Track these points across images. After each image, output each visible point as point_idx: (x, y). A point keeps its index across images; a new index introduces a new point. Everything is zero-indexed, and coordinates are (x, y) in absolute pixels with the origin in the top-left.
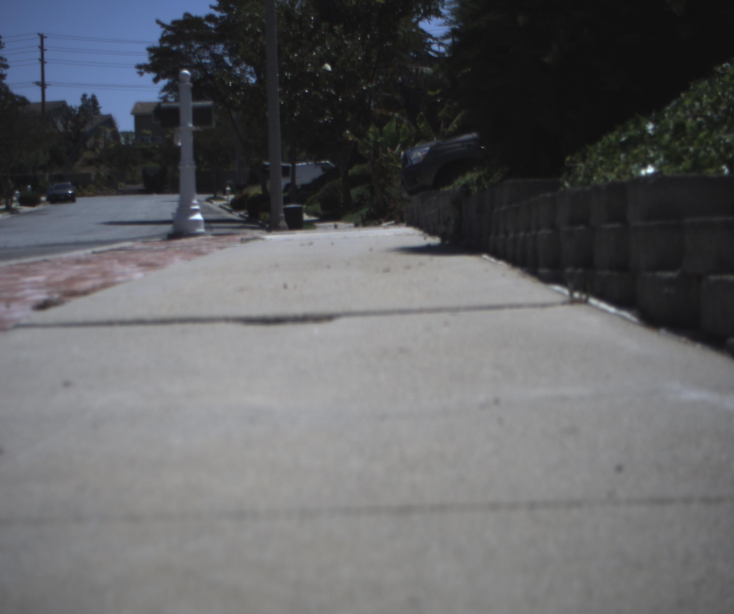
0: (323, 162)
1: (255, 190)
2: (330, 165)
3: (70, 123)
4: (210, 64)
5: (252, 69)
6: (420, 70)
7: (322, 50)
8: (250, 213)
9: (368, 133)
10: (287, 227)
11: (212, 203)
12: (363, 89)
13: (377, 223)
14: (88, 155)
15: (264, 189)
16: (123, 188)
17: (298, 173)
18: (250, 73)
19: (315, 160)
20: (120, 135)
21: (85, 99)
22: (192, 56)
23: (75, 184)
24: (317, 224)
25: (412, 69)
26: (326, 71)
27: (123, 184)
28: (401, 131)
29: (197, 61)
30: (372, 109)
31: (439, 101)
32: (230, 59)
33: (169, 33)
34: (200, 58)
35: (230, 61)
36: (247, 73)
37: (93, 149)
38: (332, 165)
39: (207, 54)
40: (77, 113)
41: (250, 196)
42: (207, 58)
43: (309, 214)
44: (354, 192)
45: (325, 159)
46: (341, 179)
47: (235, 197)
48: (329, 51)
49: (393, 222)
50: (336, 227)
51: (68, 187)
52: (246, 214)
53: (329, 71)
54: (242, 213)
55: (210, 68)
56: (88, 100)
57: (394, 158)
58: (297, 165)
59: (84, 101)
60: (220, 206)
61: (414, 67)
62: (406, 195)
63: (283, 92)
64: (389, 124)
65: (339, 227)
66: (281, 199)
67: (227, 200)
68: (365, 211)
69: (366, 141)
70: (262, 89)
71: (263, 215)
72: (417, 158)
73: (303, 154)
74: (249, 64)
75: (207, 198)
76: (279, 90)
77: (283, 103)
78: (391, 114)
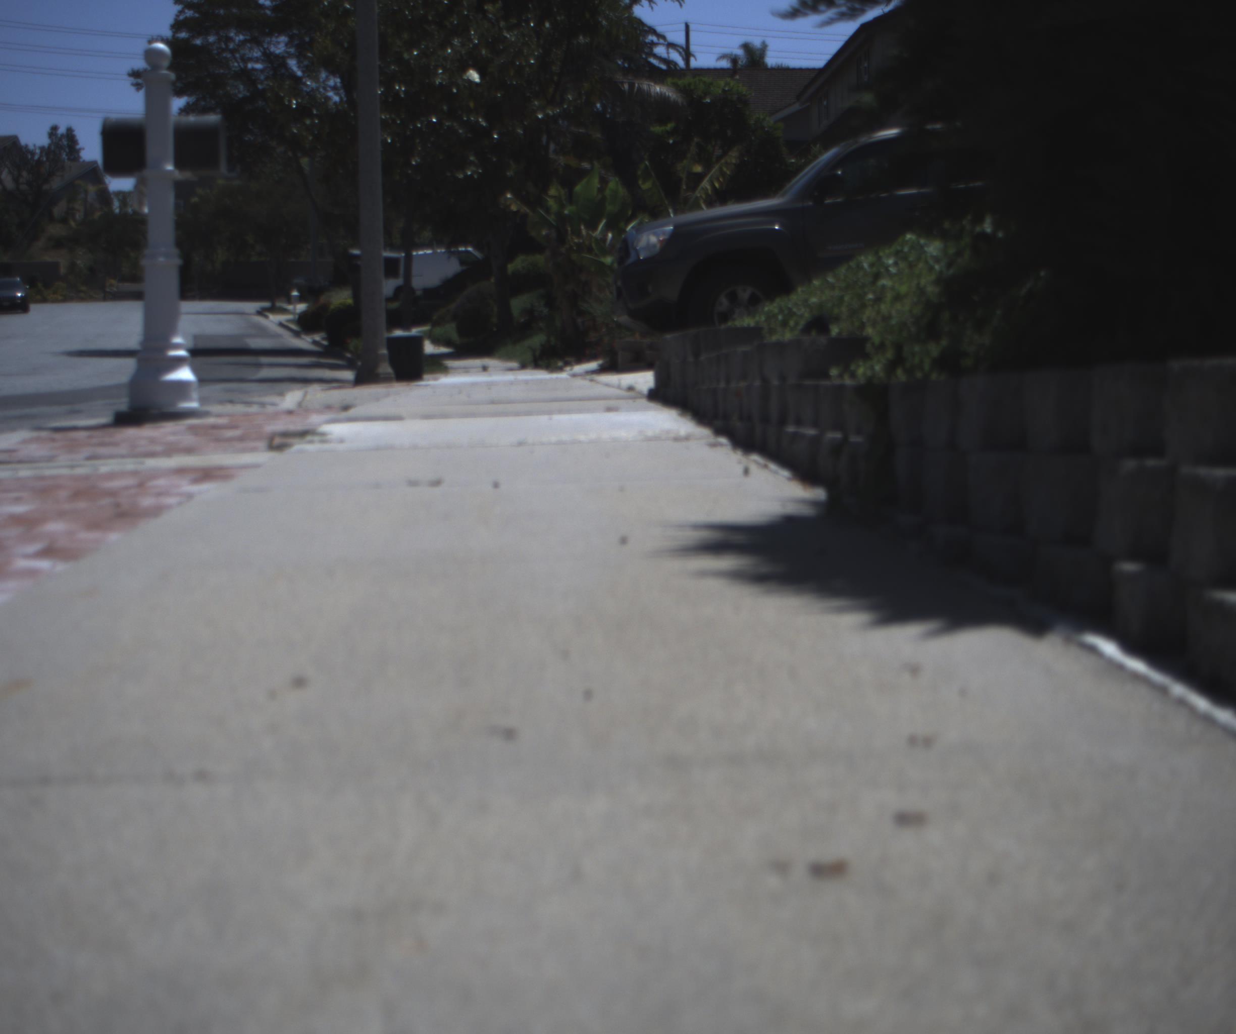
0: (462, 249)
1: (341, 298)
2: (474, 255)
3: (25, 174)
4: (262, 71)
5: (338, 80)
6: (636, 85)
7: (463, 45)
8: (329, 338)
9: (548, 199)
10: (393, 376)
11: (266, 317)
12: (538, 117)
13: (560, 364)
14: (55, 230)
15: (356, 296)
16: (115, 289)
17: (416, 268)
18: (334, 88)
19: (448, 247)
20: (112, 196)
21: (56, 135)
22: (229, 55)
23: (31, 282)
24: (450, 363)
25: (622, 83)
26: (471, 82)
27: (113, 282)
28: (608, 192)
29: (239, 66)
30: (552, 156)
31: (671, 141)
32: (299, 62)
33: (189, 13)
34: (245, 60)
35: (299, 67)
36: (329, 89)
37: (64, 221)
38: (478, 254)
39: (257, 53)
40: (36, 157)
41: (332, 307)
42: (257, 60)
43: (436, 341)
44: (518, 304)
45: (465, 243)
46: (493, 280)
47: (308, 307)
48: (476, 46)
49: (593, 365)
50: (485, 369)
51: (16, 287)
52: (324, 339)
53: (476, 84)
54: (317, 337)
55: (262, 77)
56: (59, 136)
57: (593, 245)
58: (414, 253)
59: (54, 137)
60: (281, 325)
61: (625, 81)
62: (624, 319)
63: (390, 122)
64: (584, 181)
65: (490, 369)
66: (382, 319)
67: (293, 313)
68: (538, 340)
69: (543, 213)
70: (352, 114)
71: (353, 343)
72: (649, 246)
73: (427, 234)
74: (333, 72)
75: (259, 309)
76: (383, 117)
77: (389, 141)
78: (586, 165)
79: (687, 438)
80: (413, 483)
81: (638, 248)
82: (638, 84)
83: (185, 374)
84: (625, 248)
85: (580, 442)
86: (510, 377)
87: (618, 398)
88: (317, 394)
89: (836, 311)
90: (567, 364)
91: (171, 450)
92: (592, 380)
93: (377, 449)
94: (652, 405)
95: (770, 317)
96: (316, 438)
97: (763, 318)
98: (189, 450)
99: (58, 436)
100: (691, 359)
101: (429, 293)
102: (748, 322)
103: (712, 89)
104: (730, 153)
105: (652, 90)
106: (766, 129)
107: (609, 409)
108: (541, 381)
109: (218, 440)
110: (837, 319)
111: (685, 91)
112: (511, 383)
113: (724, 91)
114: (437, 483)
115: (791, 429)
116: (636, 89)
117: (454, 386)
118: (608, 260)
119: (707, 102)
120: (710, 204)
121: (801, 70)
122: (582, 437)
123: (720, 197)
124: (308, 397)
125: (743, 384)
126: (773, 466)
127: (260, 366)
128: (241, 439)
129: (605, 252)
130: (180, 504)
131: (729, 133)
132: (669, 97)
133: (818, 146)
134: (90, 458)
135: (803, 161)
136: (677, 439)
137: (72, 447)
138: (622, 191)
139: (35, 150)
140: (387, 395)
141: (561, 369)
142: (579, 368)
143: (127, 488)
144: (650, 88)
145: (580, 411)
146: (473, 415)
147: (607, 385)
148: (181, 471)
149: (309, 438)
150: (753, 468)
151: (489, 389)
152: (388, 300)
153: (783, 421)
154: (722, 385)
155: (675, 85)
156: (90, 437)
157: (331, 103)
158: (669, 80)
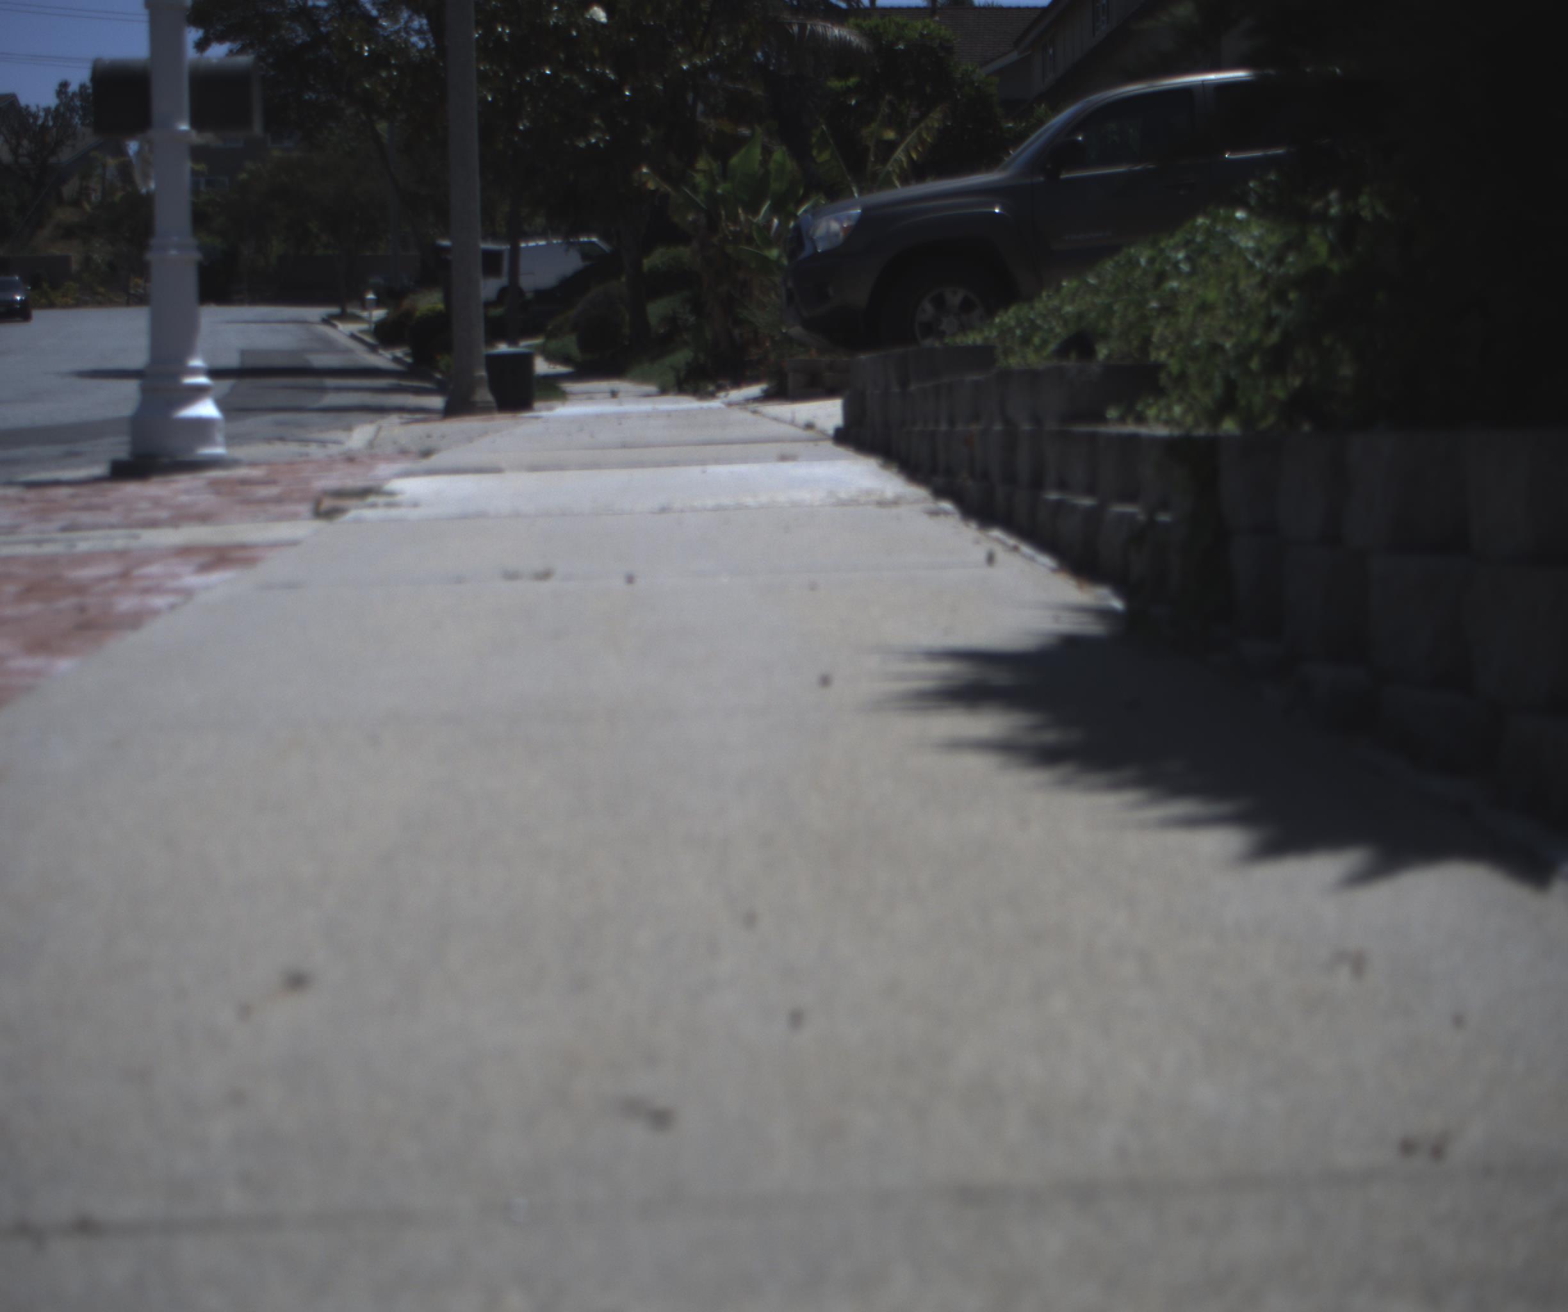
0: (584, 239)
1: (429, 302)
2: (599, 247)
3: (25, 142)
4: (326, 9)
5: (424, 21)
6: (809, 27)
8: (413, 354)
9: (695, 175)
10: (494, 405)
11: (334, 326)
12: (682, 68)
13: (711, 388)
14: (65, 215)
15: (447, 299)
17: (524, 264)
18: (420, 32)
19: (566, 237)
21: (66, 93)
23: (34, 281)
24: (569, 387)
25: (790, 24)
26: (595, 23)
28: (772, 166)
30: (701, 119)
31: (853, 102)
36: (412, 33)
37: (76, 203)
38: (605, 247)
40: (40, 122)
41: (418, 314)
43: (551, 357)
44: (657, 310)
45: (588, 231)
46: (623, 279)
47: (388, 314)
49: (755, 390)
50: (614, 394)
51: (14, 288)
52: (407, 355)
53: (603, 25)
54: (399, 353)
55: (326, 17)
56: (70, 94)
57: (755, 235)
58: (523, 245)
59: (63, 96)
60: (353, 336)
61: (794, 21)
62: (796, 331)
63: (491, 74)
64: (743, 151)
65: (621, 395)
66: (480, 331)
67: (368, 321)
68: (682, 357)
69: (688, 191)
70: (441, 64)
71: (444, 361)
72: (829, 235)
73: (540, 221)
74: (416, 11)
75: (325, 317)
76: (482, 68)
77: (490, 99)
78: (745, 131)
79: (896, 502)
80: (511, 576)
81: (815, 238)
82: (811, 25)
83: (207, 409)
84: (797, 239)
85: (747, 507)
86: (646, 406)
87: (795, 440)
88: (394, 429)
89: (1103, 324)
90: (720, 388)
91: (181, 517)
92: (755, 412)
93: (464, 517)
94: (840, 450)
95: (1005, 331)
96: (381, 500)
97: (995, 333)
98: (205, 518)
99: (30, 494)
100: (896, 389)
101: (542, 295)
102: (973, 338)
103: (906, 32)
104: (931, 115)
105: (829, 33)
106: (976, 84)
107: (784, 458)
108: (688, 413)
109: (247, 502)
110: (1105, 336)
111: (872, 35)
112: (648, 415)
113: (922, 35)
114: (545, 575)
115: (1053, 496)
116: (808, 32)
117: (574, 420)
118: (774, 253)
119: (900, 49)
120: (905, 180)
121: (1019, 9)
122: (749, 501)
123: (918, 172)
124: (383, 434)
125: (975, 428)
126: (1026, 549)
127: (323, 390)
128: (279, 500)
129: (769, 244)
130: (172, 607)
131: (928, 90)
132: (850, 42)
133: (1043, 106)
134: (65, 529)
135: (1024, 125)
136: (882, 503)
137: (43, 514)
138: (791, 165)
139: (39, 111)
140: (484, 433)
141: (712, 395)
142: (736, 394)
143: (103, 579)
144: (826, 31)
145: (744, 460)
146: (596, 465)
147: (776, 419)
148: (185, 552)
149: (371, 499)
150: (1001, 554)
151: (620, 424)
152: (488, 305)
153: (1037, 484)
154: (944, 427)
155: (858, 27)
156: (73, 496)
157: (414, 51)
158: (852, 21)
